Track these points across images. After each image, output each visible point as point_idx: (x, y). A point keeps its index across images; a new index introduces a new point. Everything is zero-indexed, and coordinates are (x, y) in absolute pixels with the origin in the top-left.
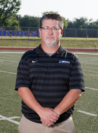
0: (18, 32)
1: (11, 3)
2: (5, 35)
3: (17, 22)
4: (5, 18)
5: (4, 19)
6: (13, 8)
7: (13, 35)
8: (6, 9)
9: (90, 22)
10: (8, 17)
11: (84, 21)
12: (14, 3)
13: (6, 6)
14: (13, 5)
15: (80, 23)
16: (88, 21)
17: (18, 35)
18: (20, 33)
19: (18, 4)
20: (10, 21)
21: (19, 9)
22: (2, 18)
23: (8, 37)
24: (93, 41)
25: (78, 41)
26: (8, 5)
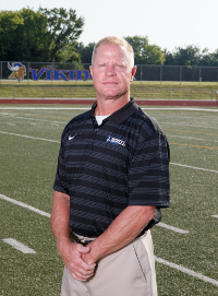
0: (79, 73)
1: (67, 22)
2: (56, 78)
3: (77, 55)
4: (57, 49)
5: (54, 51)
6: (69, 31)
7: (72, 78)
8: (58, 32)
9: (205, 54)
10: (61, 47)
11: (194, 52)
12: (71, 23)
13: (58, 28)
14: (70, 26)
15: (186, 55)
16: (201, 53)
17: (79, 78)
18: (83, 75)
19: (79, 24)
20: (65, 53)
21: (80, 32)
22: (50, 48)
23: (62, 82)
24: (210, 87)
25: (184, 87)
26: (62, 26)
